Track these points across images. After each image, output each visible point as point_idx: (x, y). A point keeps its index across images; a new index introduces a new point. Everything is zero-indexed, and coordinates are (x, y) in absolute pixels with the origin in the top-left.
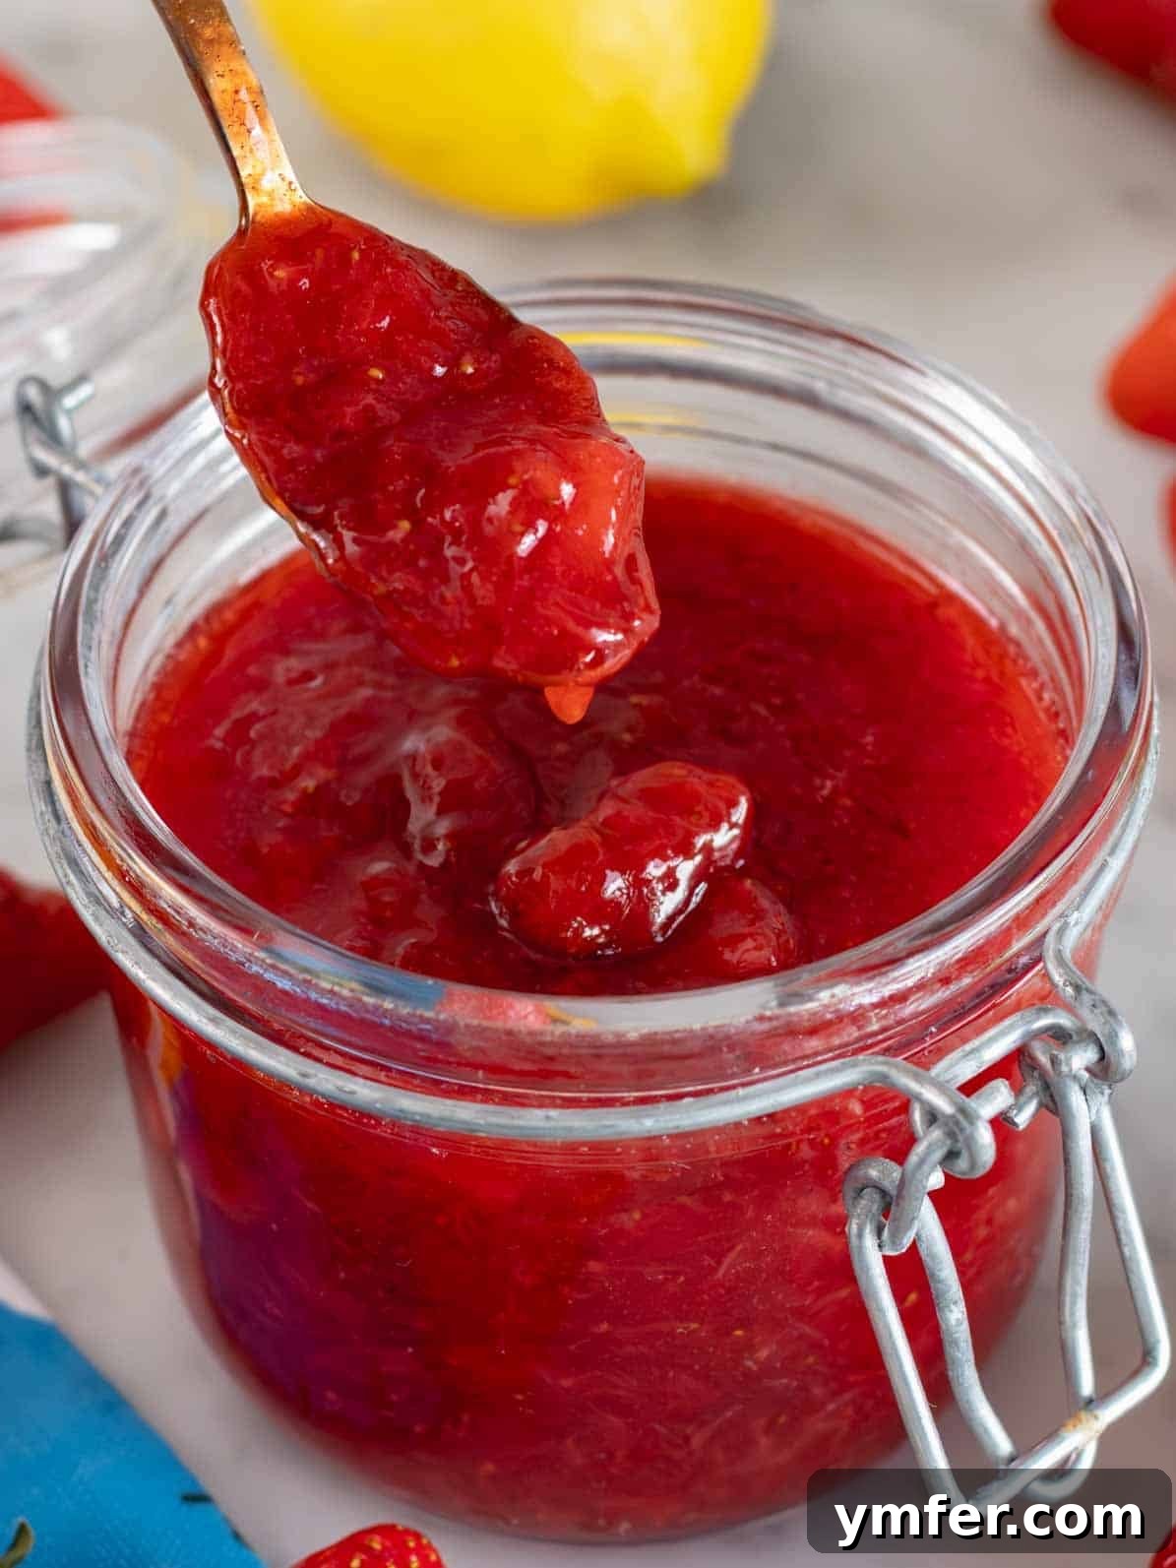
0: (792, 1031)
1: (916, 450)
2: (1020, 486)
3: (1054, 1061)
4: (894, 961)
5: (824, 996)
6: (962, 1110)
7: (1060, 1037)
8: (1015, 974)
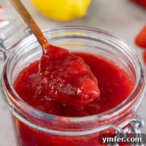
0: (99, 121)
1: (114, 47)
2: (127, 52)
3: (134, 125)
4: (113, 112)
5: (104, 117)
6: (122, 132)
7: (134, 122)
8: (128, 114)
